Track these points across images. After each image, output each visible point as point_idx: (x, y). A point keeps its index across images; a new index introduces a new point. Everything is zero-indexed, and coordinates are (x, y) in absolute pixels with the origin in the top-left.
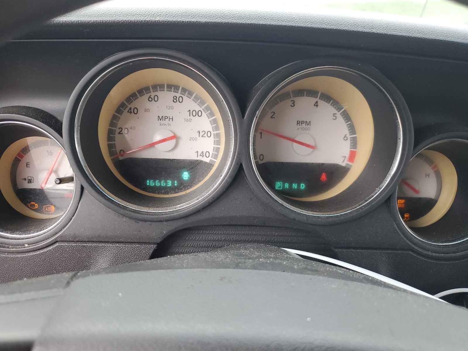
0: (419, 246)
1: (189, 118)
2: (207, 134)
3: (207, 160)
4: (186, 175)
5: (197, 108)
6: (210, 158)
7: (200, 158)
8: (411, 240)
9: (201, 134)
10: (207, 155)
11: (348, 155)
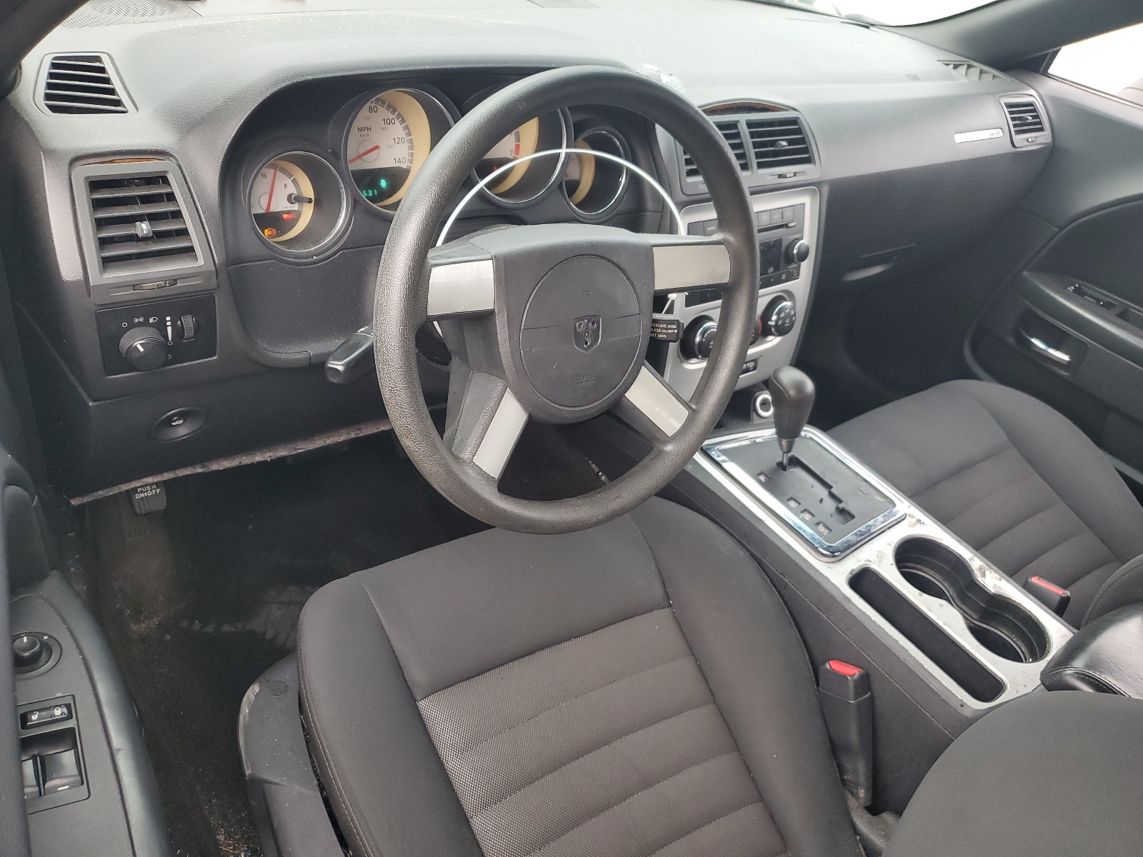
0: (582, 217)
1: (384, 126)
2: (400, 141)
3: (404, 166)
4: (383, 183)
5: (391, 116)
6: (407, 164)
7: (398, 165)
8: (575, 213)
9: (397, 141)
10: (404, 161)
11: (514, 149)
